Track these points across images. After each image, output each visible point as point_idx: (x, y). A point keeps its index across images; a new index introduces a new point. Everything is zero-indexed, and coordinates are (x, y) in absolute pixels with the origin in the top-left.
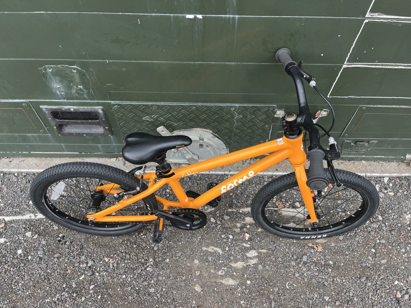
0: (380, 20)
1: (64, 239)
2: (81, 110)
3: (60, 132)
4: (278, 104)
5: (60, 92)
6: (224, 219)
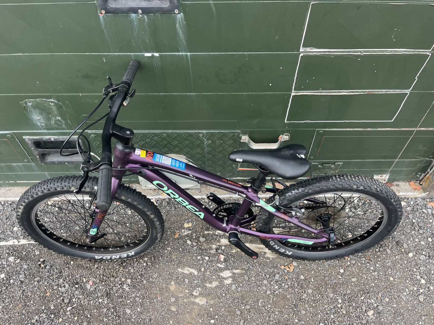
0: (313, 53)
1: (44, 263)
2: (60, 139)
3: (43, 161)
4: (242, 130)
5: (40, 124)
6: (200, 241)
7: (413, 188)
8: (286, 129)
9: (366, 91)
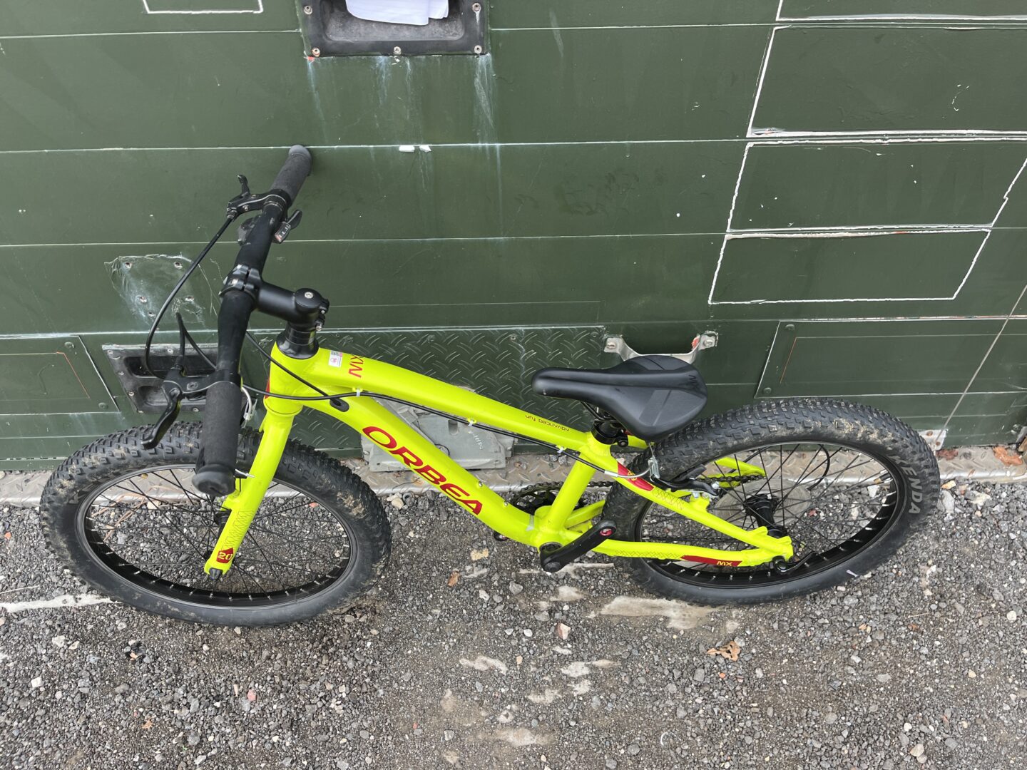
0: (777, 141)
1: (138, 650)
2: (188, 352)
3: (143, 404)
4: (607, 323)
5: (146, 314)
6: (511, 593)
7: (1002, 460)
8: (711, 321)
9: (894, 228)
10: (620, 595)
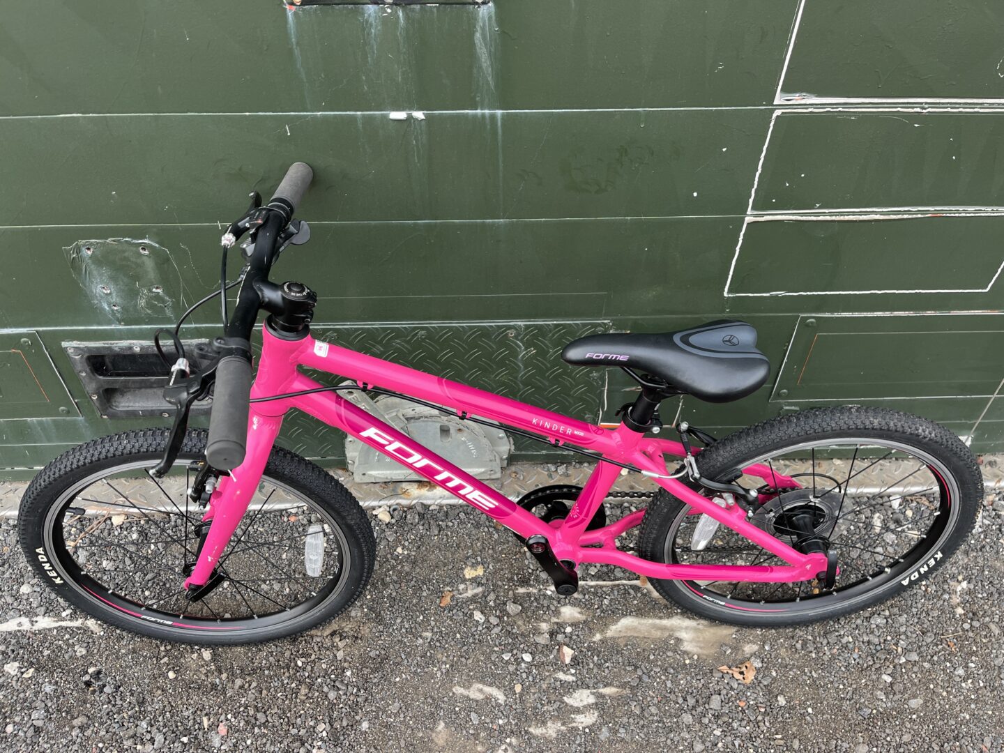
0: (807, 108)
1: (99, 678)
3: (107, 408)
4: (615, 318)
5: (109, 307)
6: (509, 614)
8: (727, 314)
9: (929, 211)
10: (626, 615)
